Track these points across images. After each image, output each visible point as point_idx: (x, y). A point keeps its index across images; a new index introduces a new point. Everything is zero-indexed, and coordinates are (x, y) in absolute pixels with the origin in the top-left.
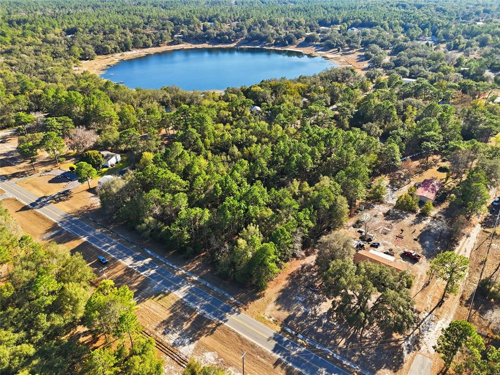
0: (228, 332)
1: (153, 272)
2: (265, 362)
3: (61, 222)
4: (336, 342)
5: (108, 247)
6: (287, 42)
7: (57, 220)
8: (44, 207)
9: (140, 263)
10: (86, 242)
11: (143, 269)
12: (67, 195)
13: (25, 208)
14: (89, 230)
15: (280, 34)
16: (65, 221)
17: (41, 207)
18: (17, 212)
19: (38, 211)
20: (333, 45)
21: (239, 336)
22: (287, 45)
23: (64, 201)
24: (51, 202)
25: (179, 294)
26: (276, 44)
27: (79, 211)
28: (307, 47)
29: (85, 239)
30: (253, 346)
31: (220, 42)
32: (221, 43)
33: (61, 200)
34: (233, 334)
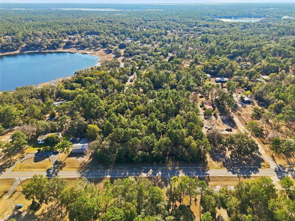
0: (213, 177)
2: (234, 179)
4: (243, 163)
6: (56, 47)
15: (47, 42)
20: (86, 46)
21: (218, 176)
22: (56, 48)
26: (48, 48)
28: (69, 48)
30: (226, 177)
31: (6, 51)
32: (8, 51)
34: (216, 177)
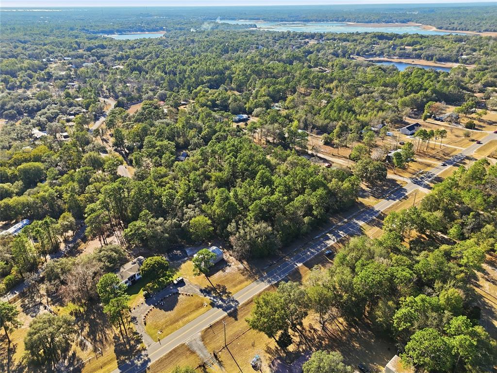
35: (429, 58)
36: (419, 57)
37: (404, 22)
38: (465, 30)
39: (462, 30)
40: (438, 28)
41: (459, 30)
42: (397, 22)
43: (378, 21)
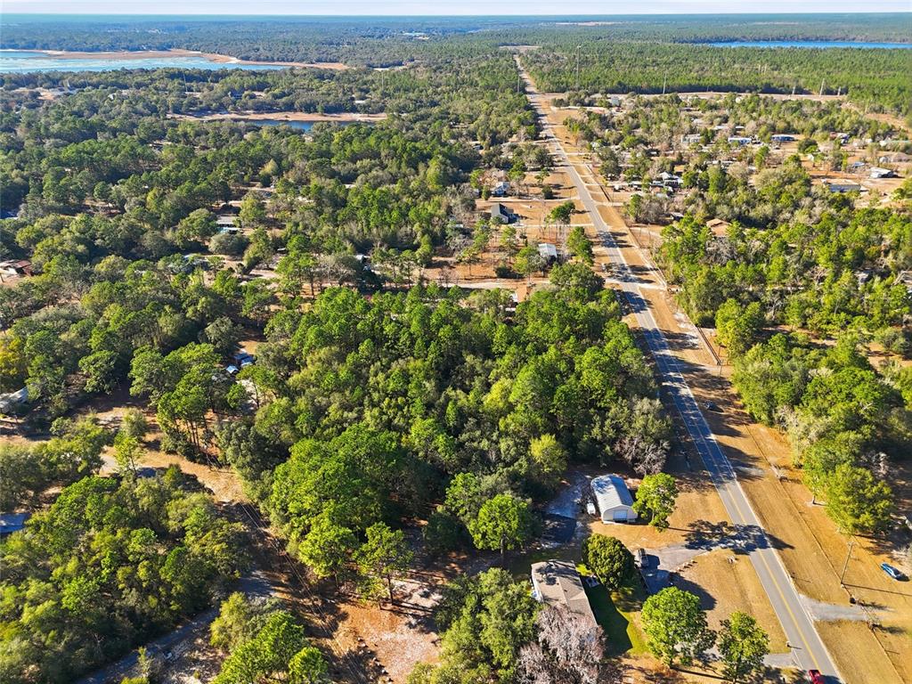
1: (671, 374)
3: (731, 478)
5: (694, 415)
7: (735, 484)
8: (746, 524)
9: (677, 385)
10: (715, 433)
11: (679, 380)
12: (698, 534)
13: (779, 545)
14: (702, 446)
16: (724, 476)
17: (750, 527)
18: (792, 548)
19: (759, 524)
23: (707, 524)
24: (731, 529)
25: (669, 352)
27: (696, 487)
29: (713, 437)
33: (713, 528)
35: (309, 108)
36: (290, 107)
37: (164, 49)
38: (288, 61)
39: (283, 60)
40: (242, 59)
41: (278, 60)
42: (150, 48)
43: (112, 48)
